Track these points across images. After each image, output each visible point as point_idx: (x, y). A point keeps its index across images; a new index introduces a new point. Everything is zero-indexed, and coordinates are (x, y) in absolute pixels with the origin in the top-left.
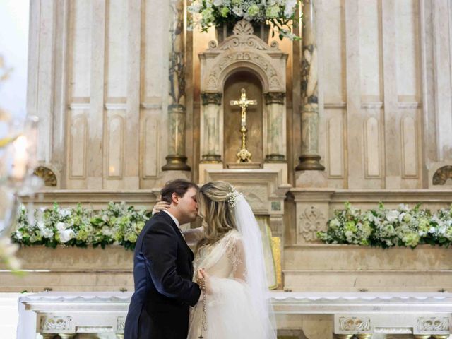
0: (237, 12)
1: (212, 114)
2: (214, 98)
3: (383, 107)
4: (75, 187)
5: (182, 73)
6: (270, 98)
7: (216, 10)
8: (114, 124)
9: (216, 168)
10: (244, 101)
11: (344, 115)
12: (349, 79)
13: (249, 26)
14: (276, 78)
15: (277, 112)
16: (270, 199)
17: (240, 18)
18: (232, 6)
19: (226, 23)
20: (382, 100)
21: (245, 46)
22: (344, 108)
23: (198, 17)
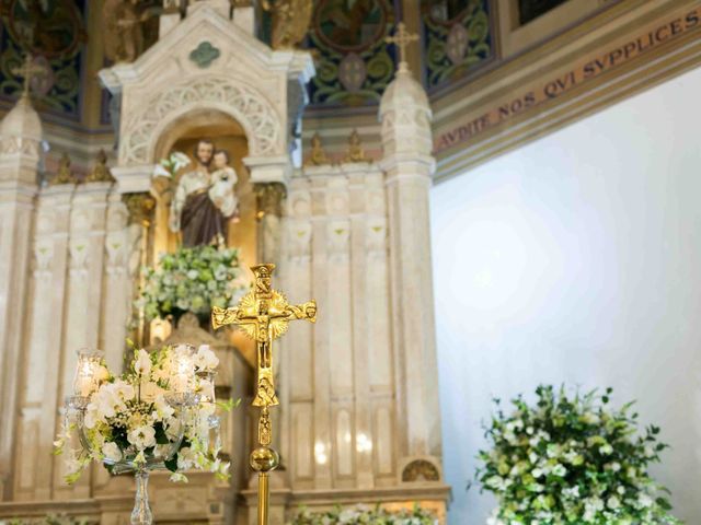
0: (181, 305)
3: (354, 399)
7: (161, 304)
11: (313, 408)
12: (317, 370)
13: (195, 320)
16: (209, 501)
17: (184, 312)
18: (176, 299)
20: (354, 391)
22: (312, 401)
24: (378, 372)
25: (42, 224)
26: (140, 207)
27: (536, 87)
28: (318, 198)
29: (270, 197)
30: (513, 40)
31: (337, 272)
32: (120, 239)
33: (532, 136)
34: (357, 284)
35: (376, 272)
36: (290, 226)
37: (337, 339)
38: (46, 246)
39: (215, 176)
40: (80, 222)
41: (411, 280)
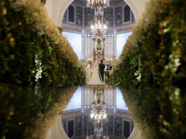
1: (97, 56)
2: (97, 55)
4: (85, 61)
5: (94, 52)
6: (101, 55)
8: (89, 56)
9: (97, 60)
10: (99, 55)
11: (107, 56)
12: (107, 53)
14: (101, 53)
15: (102, 56)
19: (98, 49)
20: (110, 54)
21: (99, 51)
23: (95, 48)
24: (112, 53)
25: (86, 40)
26: (94, 39)
27: (125, 28)
28: (108, 39)
29: (104, 39)
30: (124, 23)
31: (109, 45)
32: (92, 42)
33: (125, 33)
34: (111, 47)
35: (112, 45)
36: (106, 41)
37: (109, 50)
38: (86, 42)
39: (100, 37)
40: (89, 40)
41: (115, 47)
